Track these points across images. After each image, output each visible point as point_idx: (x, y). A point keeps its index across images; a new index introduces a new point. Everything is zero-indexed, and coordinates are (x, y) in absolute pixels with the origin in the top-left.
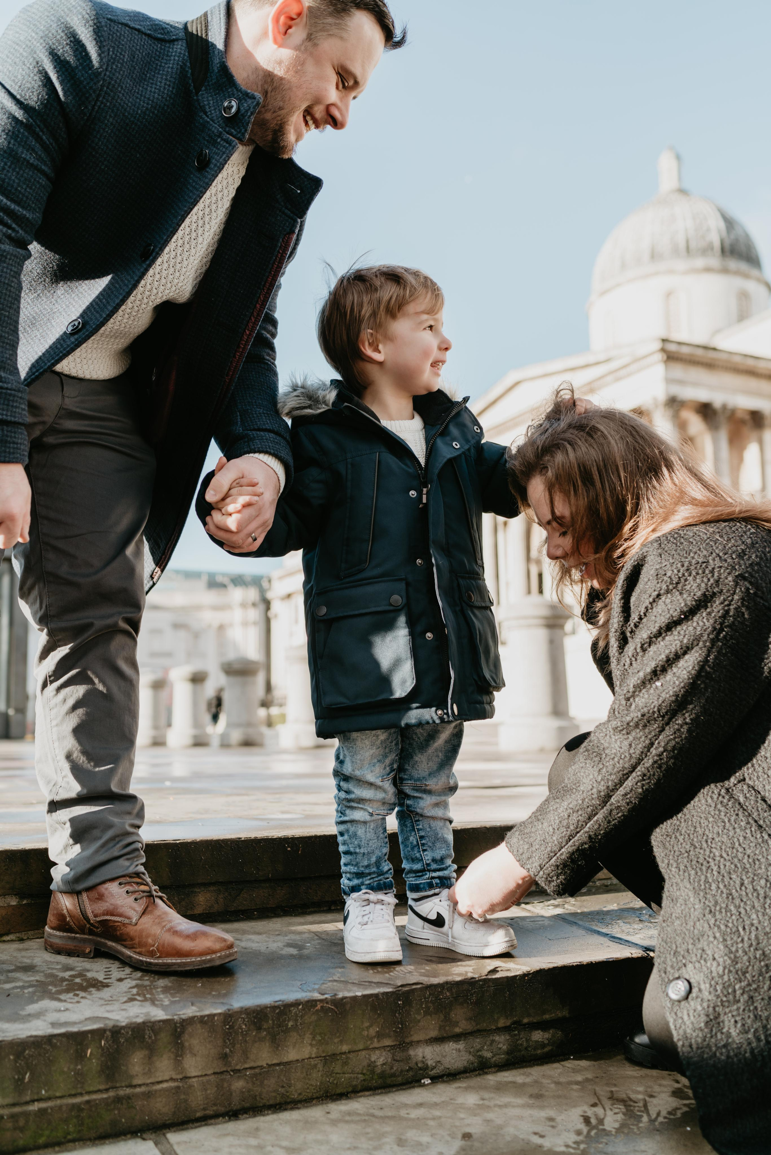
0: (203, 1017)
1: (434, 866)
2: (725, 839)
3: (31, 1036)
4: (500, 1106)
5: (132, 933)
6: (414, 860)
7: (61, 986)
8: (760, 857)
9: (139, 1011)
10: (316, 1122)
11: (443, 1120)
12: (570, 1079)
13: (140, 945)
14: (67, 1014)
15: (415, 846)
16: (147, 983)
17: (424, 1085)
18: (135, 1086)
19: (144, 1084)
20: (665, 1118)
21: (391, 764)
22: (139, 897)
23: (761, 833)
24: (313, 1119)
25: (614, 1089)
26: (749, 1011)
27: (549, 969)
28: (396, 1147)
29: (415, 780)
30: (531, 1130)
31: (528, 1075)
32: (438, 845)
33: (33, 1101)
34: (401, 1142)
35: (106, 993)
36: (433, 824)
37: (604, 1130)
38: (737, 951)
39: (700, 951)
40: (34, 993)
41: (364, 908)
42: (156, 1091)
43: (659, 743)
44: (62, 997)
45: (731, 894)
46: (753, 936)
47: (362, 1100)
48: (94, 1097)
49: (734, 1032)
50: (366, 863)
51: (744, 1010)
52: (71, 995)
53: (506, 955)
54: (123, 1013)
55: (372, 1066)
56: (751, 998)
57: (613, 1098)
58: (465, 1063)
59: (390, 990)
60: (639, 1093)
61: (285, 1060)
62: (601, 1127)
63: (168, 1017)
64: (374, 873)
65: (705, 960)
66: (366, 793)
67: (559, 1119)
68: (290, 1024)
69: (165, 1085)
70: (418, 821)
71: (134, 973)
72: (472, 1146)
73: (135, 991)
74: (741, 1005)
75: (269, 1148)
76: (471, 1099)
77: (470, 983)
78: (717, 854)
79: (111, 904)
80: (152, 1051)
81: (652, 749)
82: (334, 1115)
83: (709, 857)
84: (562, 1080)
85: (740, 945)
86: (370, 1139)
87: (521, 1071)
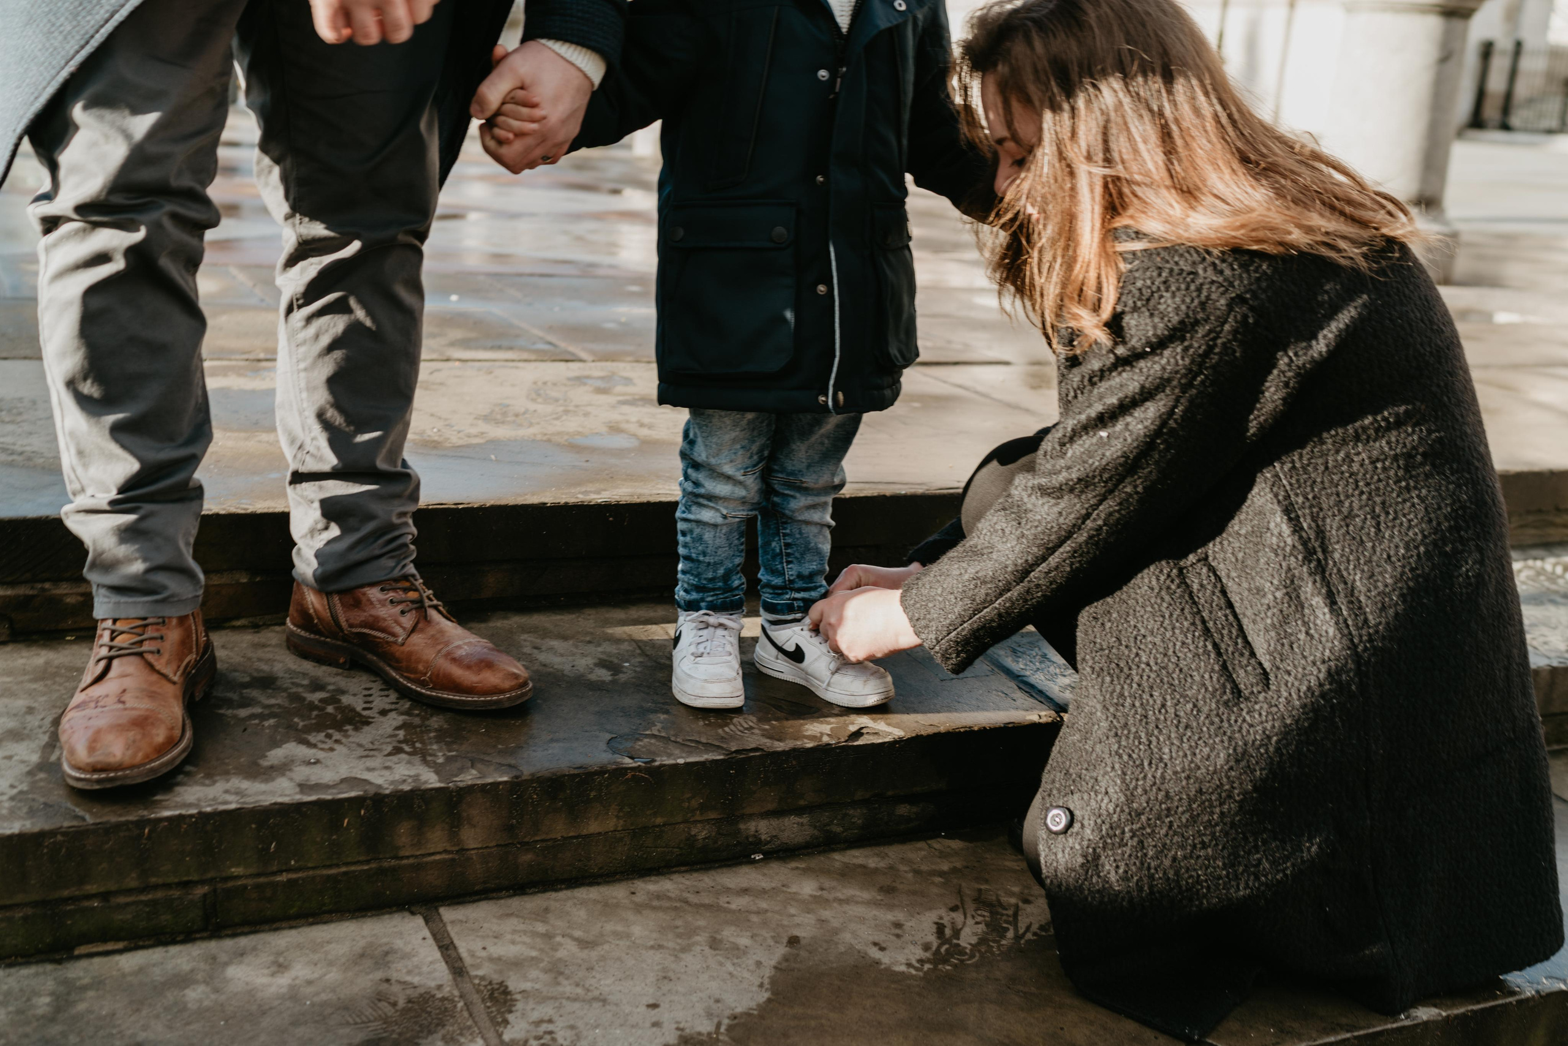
0: (484, 785)
1: (799, 584)
2: (1158, 640)
3: (275, 804)
4: (841, 901)
5: (397, 654)
6: (774, 572)
7: (309, 718)
8: (1195, 673)
9: (407, 773)
10: (617, 905)
11: (769, 914)
12: (933, 867)
13: (409, 669)
14: (317, 769)
15: (778, 555)
16: (417, 721)
17: (754, 862)
18: (402, 858)
19: (412, 856)
20: (1035, 934)
21: (760, 451)
22: (407, 609)
23: (1206, 640)
24: (615, 901)
25: (983, 887)
26: (1137, 857)
27: (928, 736)
28: (707, 950)
29: (789, 474)
30: (871, 938)
31: (884, 856)
32: (808, 557)
33: (281, 872)
34: (714, 944)
35: (365, 736)
36: (806, 529)
37: (958, 945)
38: (1136, 788)
39: (1092, 781)
40: (275, 727)
41: (701, 633)
42: (427, 863)
43: (1098, 515)
44: (312, 738)
45: (1146, 717)
46: (1158, 774)
47: (677, 878)
48: (353, 868)
49: (1113, 877)
50: (710, 575)
51: (1130, 856)
52: (321, 736)
53: (879, 710)
54: (387, 773)
55: (691, 840)
56: (1141, 842)
57: (981, 901)
58: (808, 838)
59: (722, 757)
60: (1013, 894)
61: (585, 832)
62: (955, 941)
63: (443, 785)
64: (719, 589)
65: (1096, 792)
66: (722, 489)
67: (908, 925)
68: (593, 794)
69: (437, 857)
70: (786, 523)
71: (402, 702)
72: (798, 955)
73: (401, 734)
74: (1128, 850)
75: (559, 939)
76: (807, 888)
77: (824, 750)
78: (1144, 659)
79: (371, 616)
80: (422, 823)
81: (1088, 522)
82: (639, 898)
83: (1133, 661)
84: (924, 868)
85: (1140, 783)
86: (679, 936)
87: (877, 850)
